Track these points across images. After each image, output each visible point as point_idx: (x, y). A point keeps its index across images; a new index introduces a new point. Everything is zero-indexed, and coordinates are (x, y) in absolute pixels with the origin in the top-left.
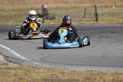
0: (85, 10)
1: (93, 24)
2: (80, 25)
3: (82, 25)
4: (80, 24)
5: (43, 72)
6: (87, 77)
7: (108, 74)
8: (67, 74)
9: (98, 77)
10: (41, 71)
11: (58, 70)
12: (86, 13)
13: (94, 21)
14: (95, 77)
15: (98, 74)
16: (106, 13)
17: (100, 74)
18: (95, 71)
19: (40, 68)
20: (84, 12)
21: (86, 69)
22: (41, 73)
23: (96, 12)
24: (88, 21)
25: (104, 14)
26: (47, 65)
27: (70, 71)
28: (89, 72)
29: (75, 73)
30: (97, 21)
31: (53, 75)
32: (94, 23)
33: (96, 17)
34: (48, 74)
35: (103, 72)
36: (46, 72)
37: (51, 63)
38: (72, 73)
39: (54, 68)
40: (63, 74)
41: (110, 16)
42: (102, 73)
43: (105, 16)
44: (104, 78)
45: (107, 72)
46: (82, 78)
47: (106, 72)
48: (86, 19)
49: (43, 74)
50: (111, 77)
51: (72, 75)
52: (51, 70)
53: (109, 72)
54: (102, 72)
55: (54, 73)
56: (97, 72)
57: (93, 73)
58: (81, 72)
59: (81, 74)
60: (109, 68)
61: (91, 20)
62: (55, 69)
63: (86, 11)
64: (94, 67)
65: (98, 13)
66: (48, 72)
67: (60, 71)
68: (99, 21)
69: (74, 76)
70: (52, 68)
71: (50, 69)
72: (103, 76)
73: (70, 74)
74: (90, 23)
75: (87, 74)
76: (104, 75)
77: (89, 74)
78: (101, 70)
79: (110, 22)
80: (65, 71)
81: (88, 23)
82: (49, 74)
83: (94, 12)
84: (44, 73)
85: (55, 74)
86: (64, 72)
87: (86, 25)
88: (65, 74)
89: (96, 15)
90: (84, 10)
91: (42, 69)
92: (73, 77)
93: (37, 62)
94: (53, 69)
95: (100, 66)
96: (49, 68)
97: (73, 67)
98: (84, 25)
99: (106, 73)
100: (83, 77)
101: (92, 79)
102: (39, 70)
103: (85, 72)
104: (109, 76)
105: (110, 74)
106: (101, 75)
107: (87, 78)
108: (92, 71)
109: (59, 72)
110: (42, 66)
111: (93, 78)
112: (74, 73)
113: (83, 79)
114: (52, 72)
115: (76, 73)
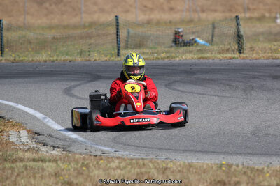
0: (214, 27)
1: (231, 59)
2: (202, 61)
3: (207, 61)
4: (203, 58)
5: (119, 168)
6: (219, 179)
7: (268, 172)
8: (173, 172)
9: (245, 178)
10: (113, 165)
11: (153, 163)
12: (216, 33)
13: (234, 51)
14: (237, 179)
15: (245, 173)
16: (262, 34)
17: (249, 172)
18: (237, 166)
19: (112, 158)
20: (210, 31)
21: (217, 162)
22: (114, 169)
23: (238, 31)
24: (220, 53)
25: (256, 37)
26: (127, 153)
27: (180, 165)
28: (224, 169)
29: (191, 169)
30: (240, 53)
31: (142, 173)
32: (234, 56)
33: (239, 43)
34: (130, 172)
35: (256, 167)
36: (125, 168)
37: (137, 146)
38: (185, 170)
39: (143, 159)
40: (164, 173)
41: (270, 41)
42: (252, 170)
43: (259, 40)
44: (257, 180)
45: (266, 169)
46: (209, 181)
47: (263, 169)
48: (215, 48)
49: (119, 171)
50: (273, 178)
51: (185, 174)
52: (137, 163)
53: (268, 167)
54: (254, 168)
55: (143, 170)
56: (241, 167)
57: (233, 169)
58: (205, 166)
59: (204, 173)
60: (269, 160)
61: (228, 50)
62: (146, 162)
63: (216, 30)
64: (235, 157)
65: (242, 33)
66: (130, 167)
67: (156, 165)
68: (245, 52)
69: (190, 176)
70: (139, 159)
71: (134, 161)
72: (255, 176)
73: (180, 171)
74: (225, 55)
75: (219, 172)
76: (258, 175)
77: (224, 171)
78: (251, 163)
79: (270, 54)
80: (169, 166)
81: (219, 56)
82: (133, 171)
83: (233, 31)
84: (121, 170)
85: (146, 172)
86: (166, 169)
87: (217, 61)
88: (168, 172)
89: (239, 37)
90: (210, 26)
91: (117, 161)
92: (188, 178)
93: (105, 146)
94: (141, 162)
95: (249, 154)
96: (132, 159)
97: (187, 156)
98: (211, 61)
99: (262, 171)
100: (210, 179)
101: (230, 184)
102: (109, 162)
103: (215, 168)
104: (270, 176)
105: (270, 172)
106: (252, 175)
107: (219, 182)
108: (230, 166)
109: (155, 168)
110: (117, 154)
111: (232, 182)
112: (188, 170)
113: (211, 183)
114: (140, 167)
115: (194, 171)
